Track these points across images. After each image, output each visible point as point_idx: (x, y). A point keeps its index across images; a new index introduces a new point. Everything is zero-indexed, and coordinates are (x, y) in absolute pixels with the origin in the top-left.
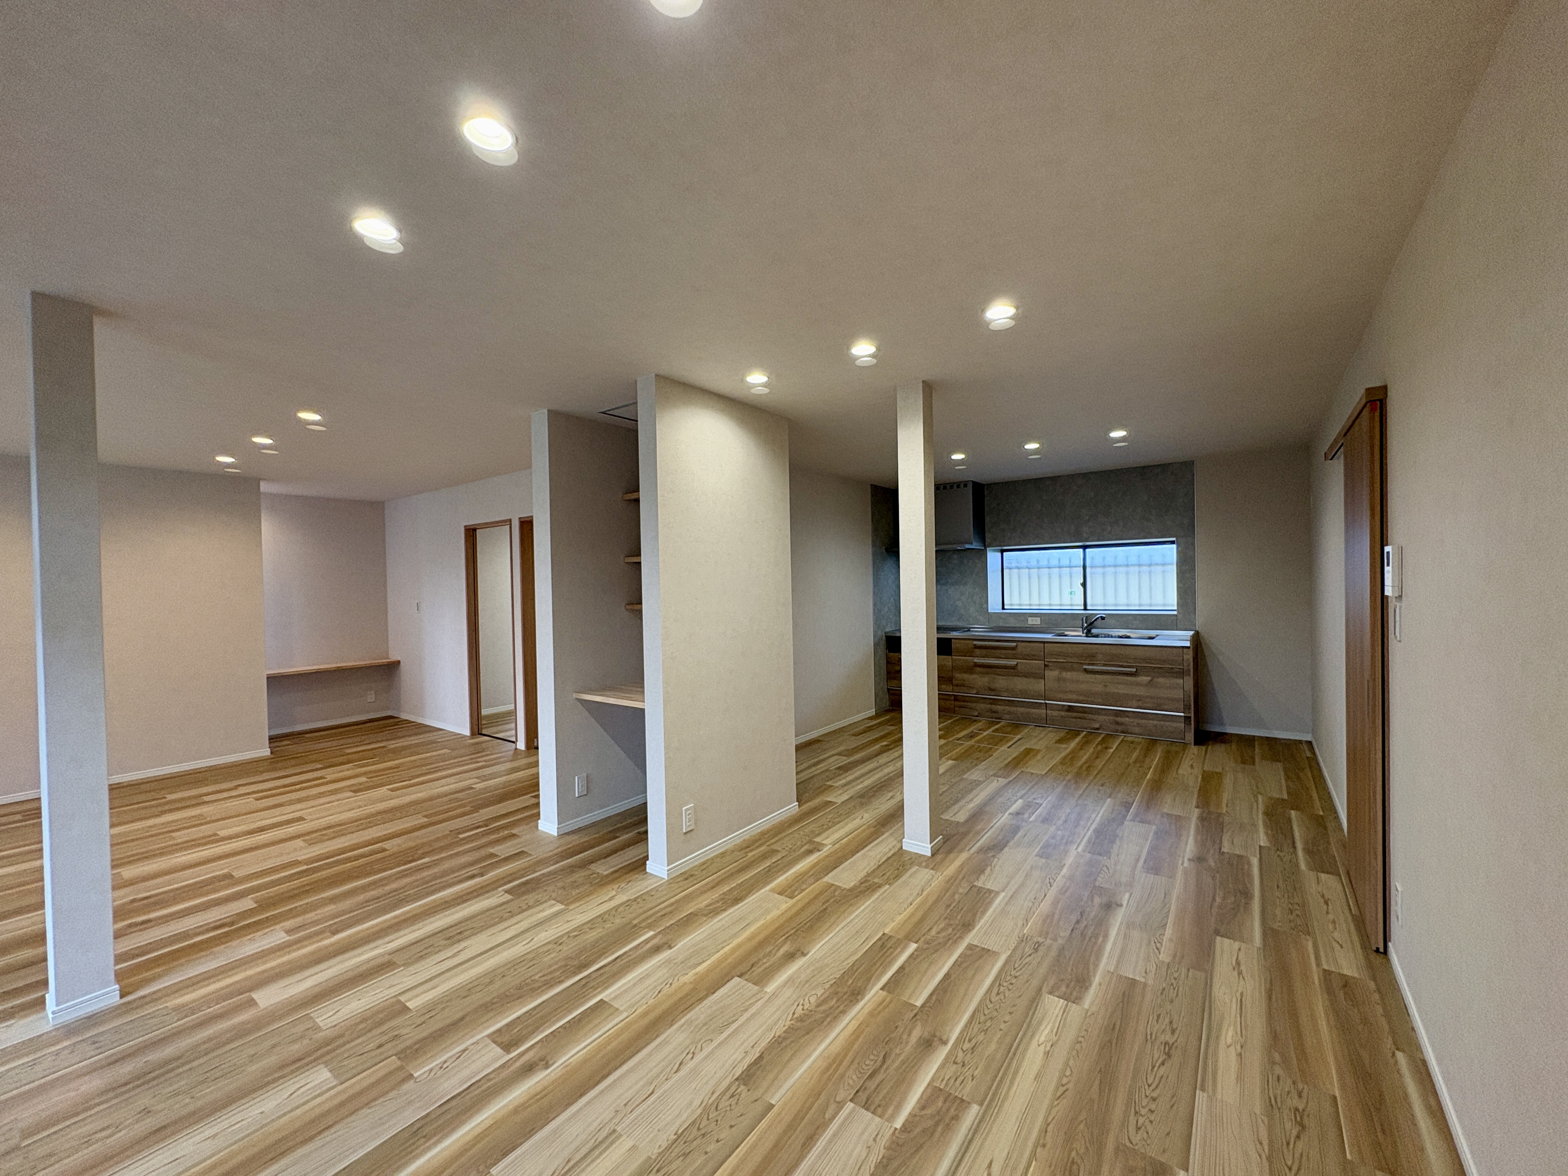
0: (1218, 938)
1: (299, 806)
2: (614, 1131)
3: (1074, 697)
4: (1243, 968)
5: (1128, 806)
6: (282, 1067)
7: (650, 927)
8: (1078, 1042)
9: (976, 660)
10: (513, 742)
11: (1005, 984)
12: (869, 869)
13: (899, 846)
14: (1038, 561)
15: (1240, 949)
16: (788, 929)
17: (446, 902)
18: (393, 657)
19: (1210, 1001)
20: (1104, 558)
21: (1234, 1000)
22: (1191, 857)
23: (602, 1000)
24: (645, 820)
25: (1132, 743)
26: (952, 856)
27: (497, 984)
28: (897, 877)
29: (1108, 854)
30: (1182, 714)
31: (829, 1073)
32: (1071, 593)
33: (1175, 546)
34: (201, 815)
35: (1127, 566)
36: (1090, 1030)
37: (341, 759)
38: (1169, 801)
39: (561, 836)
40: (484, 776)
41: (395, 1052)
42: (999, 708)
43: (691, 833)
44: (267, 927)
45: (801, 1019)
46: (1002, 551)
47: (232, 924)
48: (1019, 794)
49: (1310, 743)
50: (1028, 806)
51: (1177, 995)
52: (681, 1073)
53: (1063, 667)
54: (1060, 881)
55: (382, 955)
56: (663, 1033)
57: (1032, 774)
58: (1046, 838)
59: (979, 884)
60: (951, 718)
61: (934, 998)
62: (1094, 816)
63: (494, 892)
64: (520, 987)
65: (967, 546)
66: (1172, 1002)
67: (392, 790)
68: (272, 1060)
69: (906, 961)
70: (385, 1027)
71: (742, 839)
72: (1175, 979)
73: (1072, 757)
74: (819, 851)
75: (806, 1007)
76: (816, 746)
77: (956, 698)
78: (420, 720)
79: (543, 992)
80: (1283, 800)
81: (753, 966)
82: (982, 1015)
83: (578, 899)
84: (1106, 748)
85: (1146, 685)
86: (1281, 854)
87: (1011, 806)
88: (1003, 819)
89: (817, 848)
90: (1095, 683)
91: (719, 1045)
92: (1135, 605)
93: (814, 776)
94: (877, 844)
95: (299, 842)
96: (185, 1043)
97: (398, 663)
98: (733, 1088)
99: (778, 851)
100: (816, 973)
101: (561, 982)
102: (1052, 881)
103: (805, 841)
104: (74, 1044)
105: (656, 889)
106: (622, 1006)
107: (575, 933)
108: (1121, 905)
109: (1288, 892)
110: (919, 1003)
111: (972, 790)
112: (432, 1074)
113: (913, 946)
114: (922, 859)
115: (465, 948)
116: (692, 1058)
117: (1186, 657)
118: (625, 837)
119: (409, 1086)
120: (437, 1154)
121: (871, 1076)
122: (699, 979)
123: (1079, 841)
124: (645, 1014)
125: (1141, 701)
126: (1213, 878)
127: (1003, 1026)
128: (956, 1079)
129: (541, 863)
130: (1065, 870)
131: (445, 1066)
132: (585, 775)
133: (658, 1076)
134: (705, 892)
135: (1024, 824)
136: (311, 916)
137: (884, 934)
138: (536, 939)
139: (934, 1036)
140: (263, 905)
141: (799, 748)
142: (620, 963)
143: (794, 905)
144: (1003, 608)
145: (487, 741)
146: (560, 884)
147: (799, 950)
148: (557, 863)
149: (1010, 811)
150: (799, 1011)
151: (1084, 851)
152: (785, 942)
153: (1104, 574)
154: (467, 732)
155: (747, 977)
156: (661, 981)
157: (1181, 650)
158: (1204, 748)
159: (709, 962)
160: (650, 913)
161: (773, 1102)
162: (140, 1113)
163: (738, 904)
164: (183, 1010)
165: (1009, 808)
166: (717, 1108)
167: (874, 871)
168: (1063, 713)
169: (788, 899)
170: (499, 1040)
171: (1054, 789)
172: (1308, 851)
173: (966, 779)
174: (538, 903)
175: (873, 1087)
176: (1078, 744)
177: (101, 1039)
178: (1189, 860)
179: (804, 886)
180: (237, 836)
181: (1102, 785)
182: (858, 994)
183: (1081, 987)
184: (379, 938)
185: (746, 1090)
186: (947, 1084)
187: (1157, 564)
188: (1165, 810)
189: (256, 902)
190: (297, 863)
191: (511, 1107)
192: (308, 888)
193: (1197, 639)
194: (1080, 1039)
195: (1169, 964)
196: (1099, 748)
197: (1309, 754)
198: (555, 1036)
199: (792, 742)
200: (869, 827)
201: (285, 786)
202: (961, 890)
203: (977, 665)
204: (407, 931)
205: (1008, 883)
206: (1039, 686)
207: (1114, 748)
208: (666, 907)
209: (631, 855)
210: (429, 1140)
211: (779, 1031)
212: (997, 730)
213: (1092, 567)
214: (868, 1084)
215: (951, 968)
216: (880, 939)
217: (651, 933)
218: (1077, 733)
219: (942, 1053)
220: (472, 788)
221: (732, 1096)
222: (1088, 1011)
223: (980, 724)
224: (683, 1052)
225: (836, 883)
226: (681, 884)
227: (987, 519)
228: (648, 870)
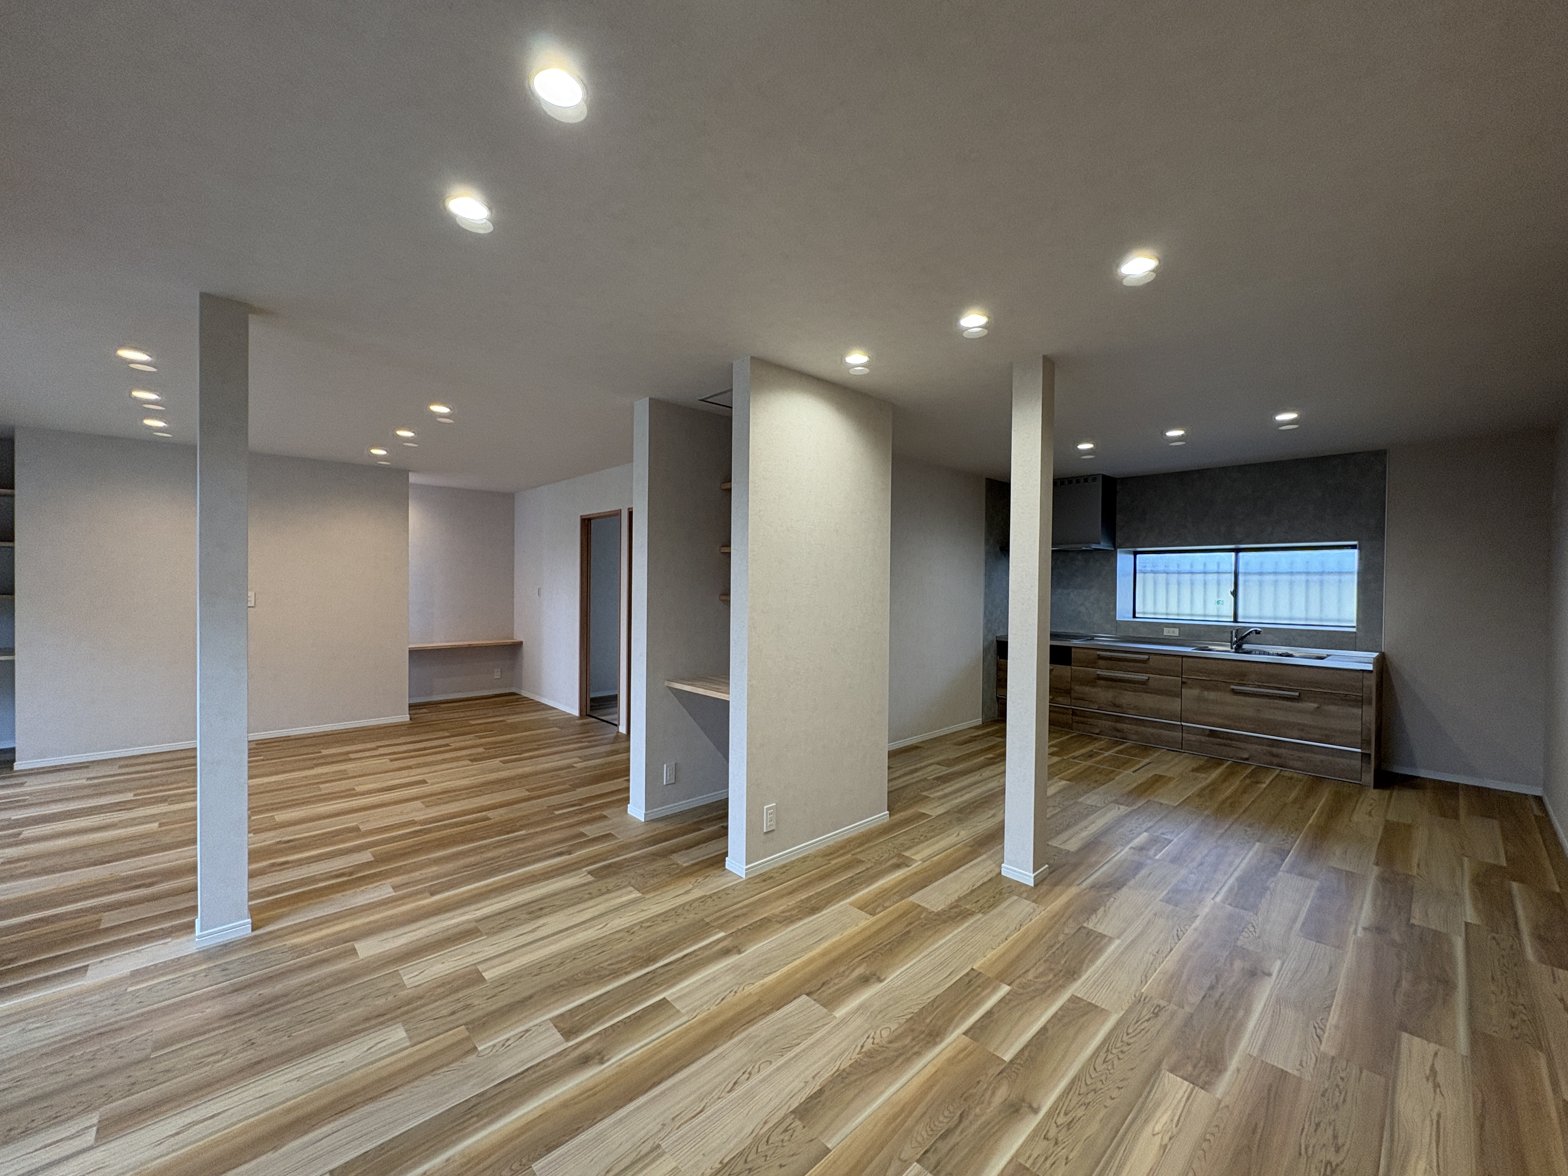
0: (1405, 1036)
1: (425, 770)
2: (659, 1146)
3: (1220, 721)
4: (1440, 1079)
5: (1283, 854)
6: (367, 1019)
7: (721, 927)
8: (1205, 1140)
9: (1099, 672)
10: (616, 725)
11: (1114, 1051)
12: (961, 893)
13: (997, 870)
14: (1178, 566)
15: (1436, 1054)
16: (864, 949)
17: (533, 876)
18: (518, 638)
19: (1393, 1118)
20: (1262, 564)
21: (1428, 1122)
22: (1366, 925)
23: (664, 998)
24: (725, 816)
25: (1291, 778)
26: (1058, 889)
27: (568, 966)
28: (993, 906)
29: (1254, 908)
30: (1359, 750)
31: (893, 1125)
32: (1218, 602)
33: (1356, 551)
34: (345, 770)
35: (1292, 573)
36: (1222, 1126)
37: (466, 729)
38: (1338, 853)
39: (649, 822)
40: (586, 756)
41: (464, 1021)
42: (1124, 726)
43: (772, 833)
44: (378, 881)
45: (870, 1054)
46: (1136, 553)
47: (351, 874)
48: (1144, 827)
49: (1539, 799)
50: (1154, 841)
51: (1344, 1101)
52: (734, 1094)
53: (1206, 686)
54: (1190, 935)
55: (468, 921)
56: (721, 1045)
57: (1161, 804)
58: (1174, 881)
59: (1090, 925)
60: (1067, 733)
61: (1026, 1053)
62: (1237, 861)
63: (579, 872)
64: (588, 973)
65: (1094, 546)
66: (1337, 1107)
67: (504, 762)
68: (359, 1011)
69: (995, 1006)
70: (460, 995)
71: (825, 845)
72: (1342, 1078)
73: (1213, 789)
74: (907, 866)
75: (876, 1041)
76: (913, 753)
77: (1074, 713)
78: (537, 699)
79: (610, 981)
80: (1501, 867)
81: (823, 984)
82: (1083, 1085)
83: (655, 889)
84: (1257, 783)
85: (1312, 713)
86: (1497, 936)
87: (1133, 839)
88: (1123, 853)
89: (903, 863)
90: (1247, 707)
91: (778, 1069)
92: (1300, 619)
93: (907, 786)
94: (971, 867)
95: (418, 804)
96: (294, 981)
97: (521, 643)
98: (789, 1121)
99: (862, 862)
100: (891, 1002)
101: (627, 973)
102: (1180, 933)
103: (892, 854)
104: (209, 968)
105: (733, 888)
106: (683, 1008)
107: (648, 924)
108: (1269, 975)
109: (1509, 989)
110: (1007, 1058)
111: (1087, 815)
112: (494, 1050)
113: (1005, 989)
114: (1023, 889)
115: (544, 925)
116: (748, 1079)
117: (1366, 682)
118: (708, 830)
119: (471, 1058)
120: (485, 1137)
121: (944, 1136)
122: (768, 990)
123: (1217, 889)
124: (704, 1022)
125: (1303, 731)
126: (1399, 956)
127: (1109, 1102)
128: (1046, 1159)
129: (626, 847)
130: (1197, 922)
131: (507, 1044)
132: (674, 763)
133: (710, 1093)
134: (782, 897)
135: (1149, 861)
136: (416, 875)
137: (972, 969)
138: (609, 925)
139: (1023, 1100)
140: (380, 860)
141: (892, 755)
142: (688, 961)
143: (874, 923)
144: (1134, 617)
145: (595, 723)
146: (641, 871)
147: (875, 975)
148: (640, 849)
149: (1131, 845)
150: (869, 1046)
151: (1223, 901)
152: (860, 964)
153: (1261, 583)
154: (576, 712)
155: (815, 996)
156: (724, 988)
157: (1360, 674)
158: (1387, 793)
159: (778, 973)
160: (723, 912)
161: (829, 1146)
162: (246, 1042)
163: (814, 914)
164: (299, 950)
165: (1130, 842)
166: (767, 1142)
167: (965, 897)
168: (1203, 739)
169: (868, 916)
170: (561, 1025)
171: (1188, 825)
172: (1540, 938)
173: (1081, 803)
174: (618, 888)
175: (945, 1151)
176: (1221, 775)
177: (230, 967)
178: (1365, 929)
179: (887, 904)
180: (370, 792)
181: (1250, 825)
182: (937, 1035)
183: (1213, 1070)
184: (469, 904)
185: (801, 1126)
186: (1034, 1164)
187: (1330, 573)
188: (1332, 864)
189: (374, 856)
190: (413, 823)
191: (562, 1099)
192: (417, 848)
193: (1382, 663)
194: (1208, 1137)
195: (1333, 1058)
196: (1248, 781)
197: (1539, 813)
198: (614, 1031)
199: (885, 747)
200: (965, 845)
201: (415, 750)
202: (1067, 931)
203: (1099, 678)
204: (496, 900)
205: (1125, 930)
206: (1175, 705)
207: (1268, 782)
208: (741, 908)
209: (710, 850)
210: (482, 1119)
211: (845, 1063)
212: (1120, 752)
213: (1245, 574)
214: (939, 1145)
215: (1049, 1022)
216: (967, 974)
217: (722, 934)
218: (1219, 762)
219: (1029, 1125)
220: (573, 767)
221: (786, 1131)
222: (1220, 1101)
223: (1102, 742)
224: (739, 1070)
225: (922, 904)
226: (757, 886)
227: (1119, 517)
228: (726, 867)
